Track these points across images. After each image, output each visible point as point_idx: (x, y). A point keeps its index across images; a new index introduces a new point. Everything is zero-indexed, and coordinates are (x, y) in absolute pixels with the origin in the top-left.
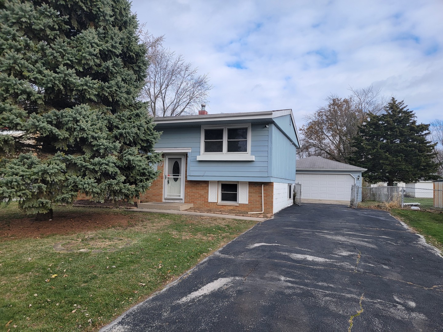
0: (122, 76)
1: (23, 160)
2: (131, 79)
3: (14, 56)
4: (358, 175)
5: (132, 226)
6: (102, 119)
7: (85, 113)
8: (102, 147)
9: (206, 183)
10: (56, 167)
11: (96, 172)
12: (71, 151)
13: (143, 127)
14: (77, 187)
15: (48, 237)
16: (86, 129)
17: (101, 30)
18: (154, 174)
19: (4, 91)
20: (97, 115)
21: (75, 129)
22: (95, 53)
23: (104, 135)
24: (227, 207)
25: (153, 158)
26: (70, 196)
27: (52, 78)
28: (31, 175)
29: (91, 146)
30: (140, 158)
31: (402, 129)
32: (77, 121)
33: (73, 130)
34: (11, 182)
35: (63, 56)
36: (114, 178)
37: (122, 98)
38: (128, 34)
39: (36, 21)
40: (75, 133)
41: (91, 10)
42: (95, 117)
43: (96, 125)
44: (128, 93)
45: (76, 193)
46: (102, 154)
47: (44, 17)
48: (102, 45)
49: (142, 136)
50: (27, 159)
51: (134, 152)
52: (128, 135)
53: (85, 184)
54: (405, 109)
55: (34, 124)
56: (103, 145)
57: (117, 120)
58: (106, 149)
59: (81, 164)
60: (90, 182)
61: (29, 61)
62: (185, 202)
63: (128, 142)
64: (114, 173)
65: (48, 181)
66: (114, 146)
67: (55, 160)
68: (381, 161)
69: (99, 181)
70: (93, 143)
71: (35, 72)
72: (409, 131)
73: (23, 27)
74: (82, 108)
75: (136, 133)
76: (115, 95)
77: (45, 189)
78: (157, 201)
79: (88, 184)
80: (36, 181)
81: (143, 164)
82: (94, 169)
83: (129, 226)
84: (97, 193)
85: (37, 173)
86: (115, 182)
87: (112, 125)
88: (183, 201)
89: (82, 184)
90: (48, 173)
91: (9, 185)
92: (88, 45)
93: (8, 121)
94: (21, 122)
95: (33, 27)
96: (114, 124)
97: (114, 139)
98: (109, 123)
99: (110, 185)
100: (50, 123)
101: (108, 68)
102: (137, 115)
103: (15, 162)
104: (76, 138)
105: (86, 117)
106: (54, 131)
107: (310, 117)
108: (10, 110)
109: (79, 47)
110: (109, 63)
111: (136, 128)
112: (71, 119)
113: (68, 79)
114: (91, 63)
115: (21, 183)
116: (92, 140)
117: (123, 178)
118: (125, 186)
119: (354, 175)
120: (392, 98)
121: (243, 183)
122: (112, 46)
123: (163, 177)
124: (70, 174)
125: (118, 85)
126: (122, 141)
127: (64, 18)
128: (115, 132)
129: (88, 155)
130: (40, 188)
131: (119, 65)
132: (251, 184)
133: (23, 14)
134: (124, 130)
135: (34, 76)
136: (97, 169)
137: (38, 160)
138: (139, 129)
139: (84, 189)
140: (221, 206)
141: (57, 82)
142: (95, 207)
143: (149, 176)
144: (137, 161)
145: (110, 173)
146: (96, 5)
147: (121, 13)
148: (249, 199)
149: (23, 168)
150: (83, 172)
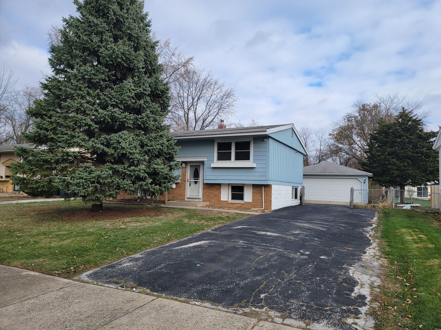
0: (151, 109)
1: (86, 169)
2: (157, 110)
3: (80, 102)
4: (364, 179)
5: (158, 216)
6: (136, 140)
7: (124, 137)
8: (136, 159)
9: (219, 185)
10: (106, 173)
11: (132, 176)
12: (116, 162)
13: (165, 144)
14: (119, 186)
15: (100, 220)
16: (125, 147)
17: (136, 79)
18: (174, 178)
19: (73, 124)
20: (133, 138)
21: (118, 148)
22: (132, 96)
23: (138, 151)
24: (235, 204)
25: (173, 167)
26: (115, 193)
27: (103, 115)
28: (91, 179)
29: (128, 159)
30: (162, 166)
31: (410, 137)
32: (120, 143)
33: (116, 148)
34: (79, 183)
35: (111, 99)
36: (144, 181)
37: (150, 125)
38: (155, 80)
39: (94, 77)
40: (118, 150)
41: (129, 65)
42: (131, 139)
43: (132, 145)
44: (155, 120)
45: (119, 191)
46: (135, 164)
47: (99, 73)
48: (136, 90)
49: (165, 150)
50: (88, 168)
51: (158, 163)
52: (154, 150)
53: (124, 184)
54: (414, 118)
55: (93, 146)
56: (136, 158)
57: (147, 140)
58: (138, 161)
59: (122, 171)
60: (128, 183)
61: (90, 103)
62: (203, 201)
63: (154, 155)
64: (144, 177)
65: (101, 182)
66: (144, 158)
67: (105, 168)
68: (389, 167)
69: (134, 183)
70: (130, 157)
71: (93, 111)
72: (417, 138)
73: (86, 81)
74: (123, 134)
75: (160, 149)
76: (145, 123)
77: (99, 188)
78: (181, 200)
79: (127, 184)
80: (93, 182)
81: (166, 171)
82: (130, 174)
83: (155, 216)
84: (133, 191)
85: (95, 177)
86: (145, 183)
87: (143, 143)
88: (201, 200)
89: (122, 185)
90: (101, 177)
91: (78, 185)
92: (127, 91)
93: (77, 144)
94: (85, 145)
95: (92, 80)
96: (145, 143)
97: (144, 154)
98: (141, 142)
99: (141, 185)
100: (102, 144)
101: (141, 105)
102: (161, 136)
103: (81, 170)
104: (119, 154)
105: (125, 140)
106: (105, 150)
107: (337, 122)
108: (78, 137)
109: (121, 91)
110: (142, 102)
111: (160, 146)
112: (115, 141)
113: (114, 115)
114: (129, 103)
115: (85, 184)
116: (129, 155)
117: (150, 181)
118: (151, 186)
119: (361, 179)
120: (402, 107)
121: (248, 185)
122: (144, 90)
123: (186, 180)
124: (115, 178)
125: (147, 116)
126: (150, 155)
127: (112, 73)
128: (146, 148)
129: (126, 165)
130: (96, 187)
131: (148, 102)
132: (255, 186)
133: (86, 73)
134: (151, 147)
135: (93, 114)
136: (132, 174)
137: (95, 168)
138: (162, 146)
139: (124, 188)
140: (231, 204)
141: (107, 117)
142: (133, 204)
143: (170, 179)
144: (160, 169)
145: (141, 177)
146: (133, 62)
147: (151, 63)
148: (253, 198)
149: (86, 174)
150: (123, 176)
